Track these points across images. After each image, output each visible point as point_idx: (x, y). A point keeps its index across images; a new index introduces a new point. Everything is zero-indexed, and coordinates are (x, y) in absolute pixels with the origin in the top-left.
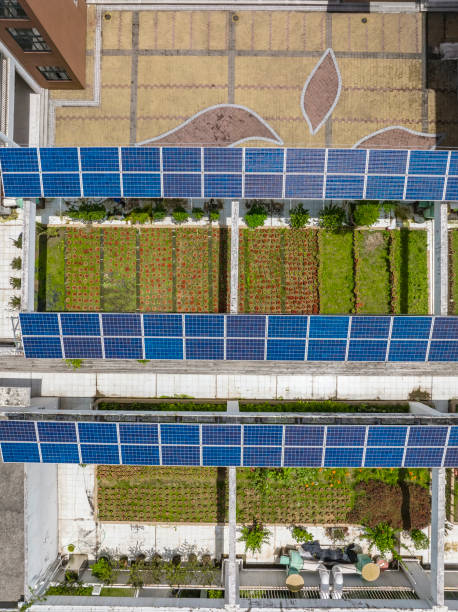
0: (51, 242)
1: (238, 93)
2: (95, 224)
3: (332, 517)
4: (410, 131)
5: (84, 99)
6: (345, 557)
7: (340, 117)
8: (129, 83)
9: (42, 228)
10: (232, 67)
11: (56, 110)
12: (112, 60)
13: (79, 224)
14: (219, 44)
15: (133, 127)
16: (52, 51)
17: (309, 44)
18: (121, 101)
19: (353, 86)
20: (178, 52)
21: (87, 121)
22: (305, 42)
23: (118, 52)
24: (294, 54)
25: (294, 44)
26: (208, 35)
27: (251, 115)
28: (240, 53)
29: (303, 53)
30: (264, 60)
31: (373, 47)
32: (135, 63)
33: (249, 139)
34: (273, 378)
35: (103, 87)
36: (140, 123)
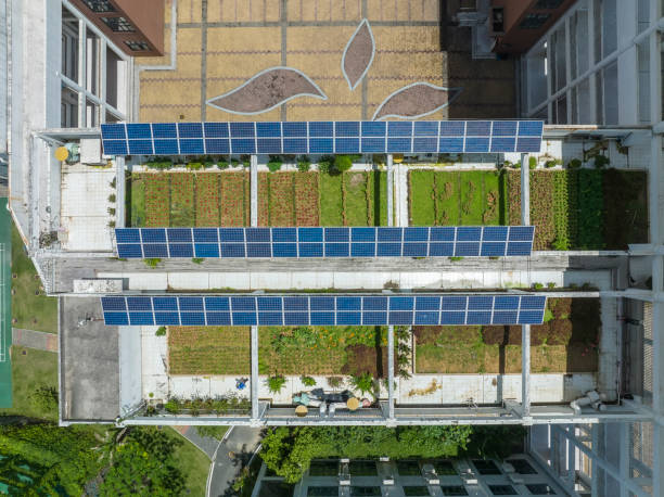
0: (134, 184)
1: (290, 57)
2: (165, 171)
3: (331, 370)
4: (432, 86)
5: (163, 64)
6: (341, 398)
7: (374, 76)
8: (200, 50)
9: (128, 173)
10: (284, 36)
11: (141, 73)
12: (185, 32)
13: (154, 171)
14: (273, 16)
15: (204, 87)
16: (136, 32)
17: (347, 16)
18: (193, 66)
19: (384, 49)
20: (240, 24)
21: (166, 82)
22: (344, 14)
23: (190, 25)
24: (336, 24)
25: (336, 15)
26: (265, 10)
27: (300, 76)
28: (291, 24)
29: (343, 23)
30: (311, 30)
31: (401, 16)
32: (205, 34)
33: (298, 95)
34: (290, 274)
35: (178, 54)
36: (209, 84)
